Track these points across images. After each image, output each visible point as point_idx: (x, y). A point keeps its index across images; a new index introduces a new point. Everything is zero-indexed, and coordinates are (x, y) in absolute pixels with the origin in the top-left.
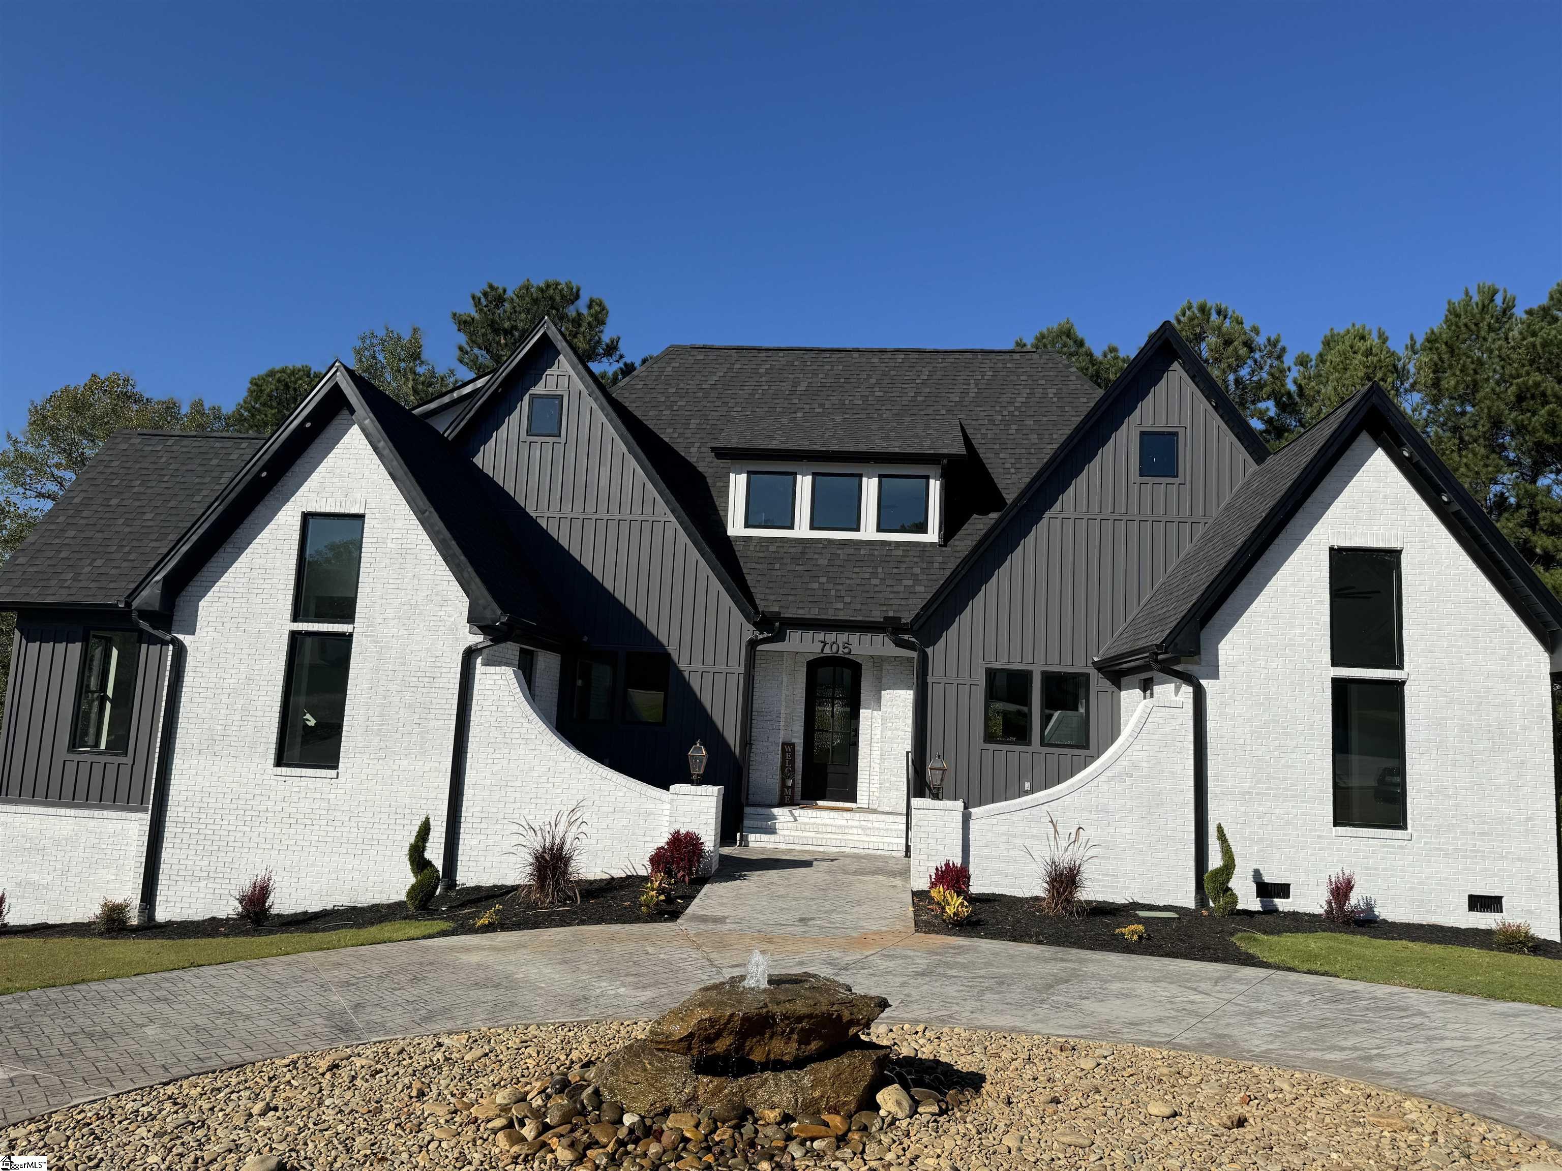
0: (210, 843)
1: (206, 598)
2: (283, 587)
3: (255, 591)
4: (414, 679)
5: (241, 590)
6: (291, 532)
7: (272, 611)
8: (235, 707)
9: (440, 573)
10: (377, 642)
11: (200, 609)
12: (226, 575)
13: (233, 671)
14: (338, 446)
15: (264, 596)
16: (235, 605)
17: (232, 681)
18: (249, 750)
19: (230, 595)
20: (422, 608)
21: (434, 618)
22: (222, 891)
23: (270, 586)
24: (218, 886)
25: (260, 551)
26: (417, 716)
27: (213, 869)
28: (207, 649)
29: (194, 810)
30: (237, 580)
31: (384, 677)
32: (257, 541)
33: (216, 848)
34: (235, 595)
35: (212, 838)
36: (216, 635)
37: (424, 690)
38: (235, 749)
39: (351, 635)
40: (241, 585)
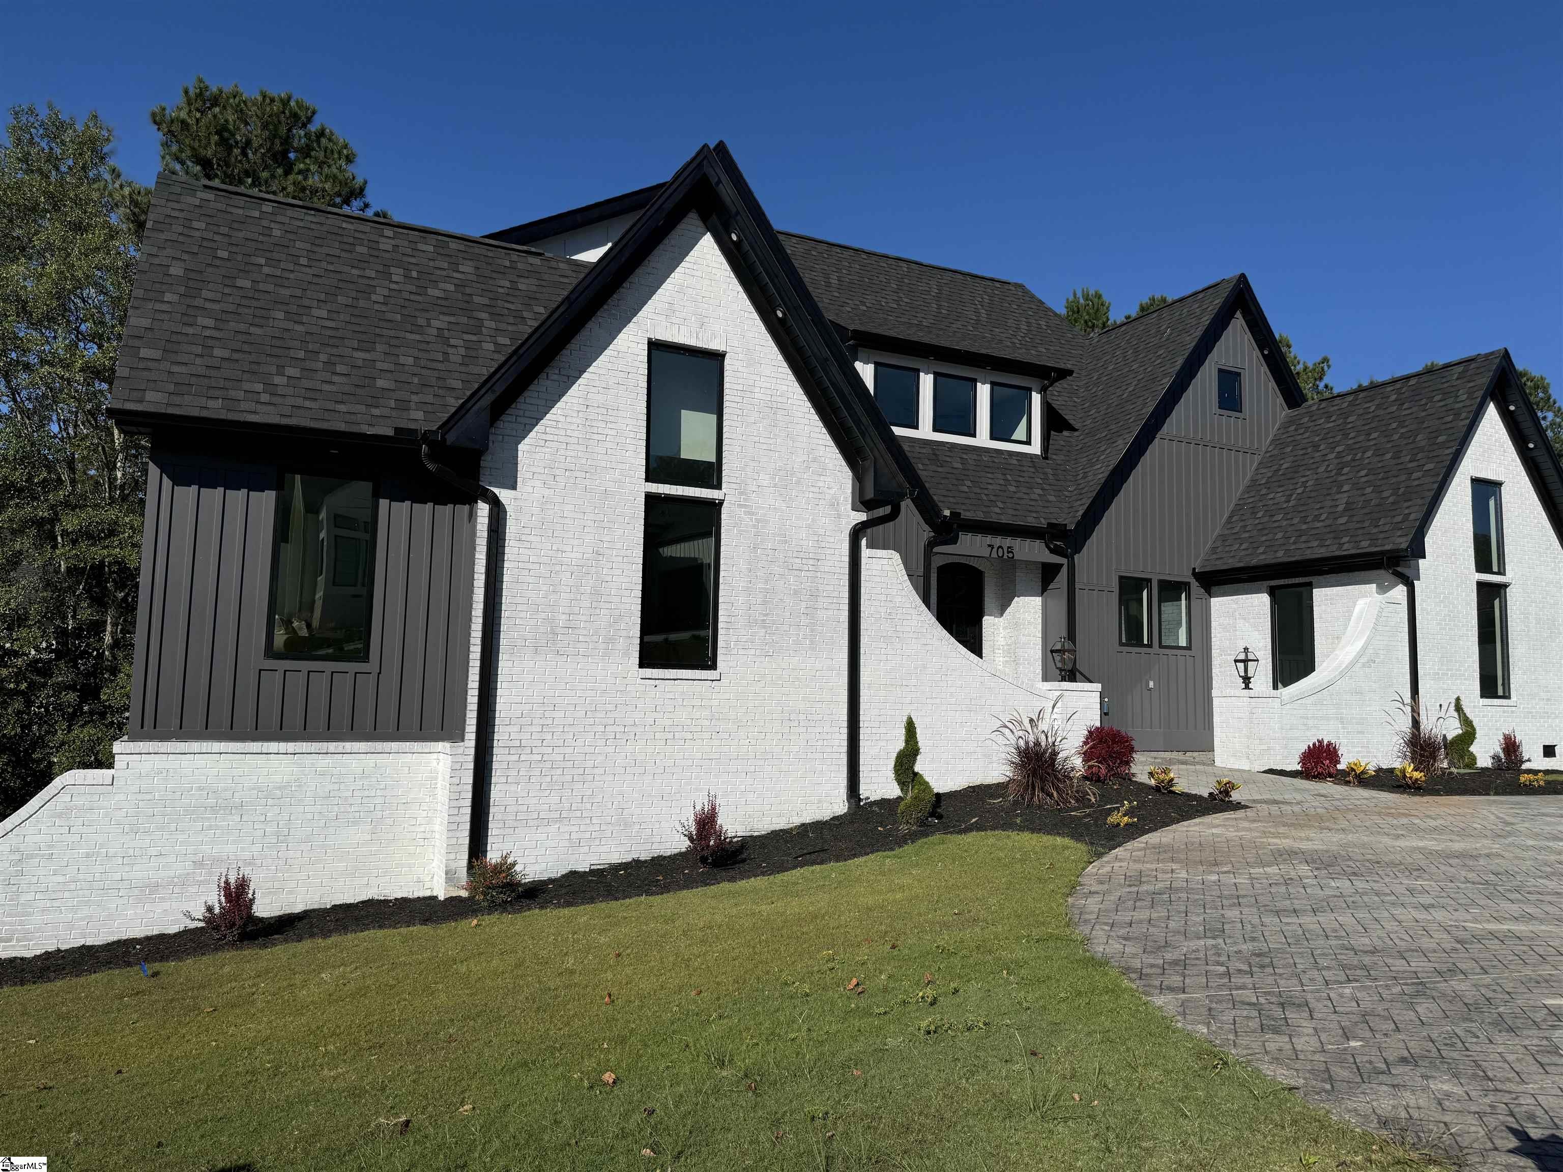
0: (559, 772)
1: (527, 441)
2: (632, 435)
3: (596, 437)
4: (797, 560)
5: (576, 434)
6: (637, 364)
7: (620, 466)
8: (582, 590)
9: (816, 435)
10: (753, 514)
11: (520, 454)
12: (553, 411)
13: (576, 542)
14: (687, 259)
15: (609, 445)
16: (568, 453)
17: (573, 555)
18: (604, 646)
19: (562, 439)
20: (799, 475)
21: (812, 489)
22: (580, 835)
23: (613, 432)
24: (576, 828)
25: (597, 383)
26: (804, 605)
27: (567, 806)
28: (536, 511)
29: (534, 729)
30: (569, 419)
31: (764, 557)
32: (591, 369)
33: (569, 778)
34: (569, 440)
35: (562, 764)
36: (547, 492)
37: (808, 574)
38: (584, 645)
39: (721, 503)
40: (574, 427)
